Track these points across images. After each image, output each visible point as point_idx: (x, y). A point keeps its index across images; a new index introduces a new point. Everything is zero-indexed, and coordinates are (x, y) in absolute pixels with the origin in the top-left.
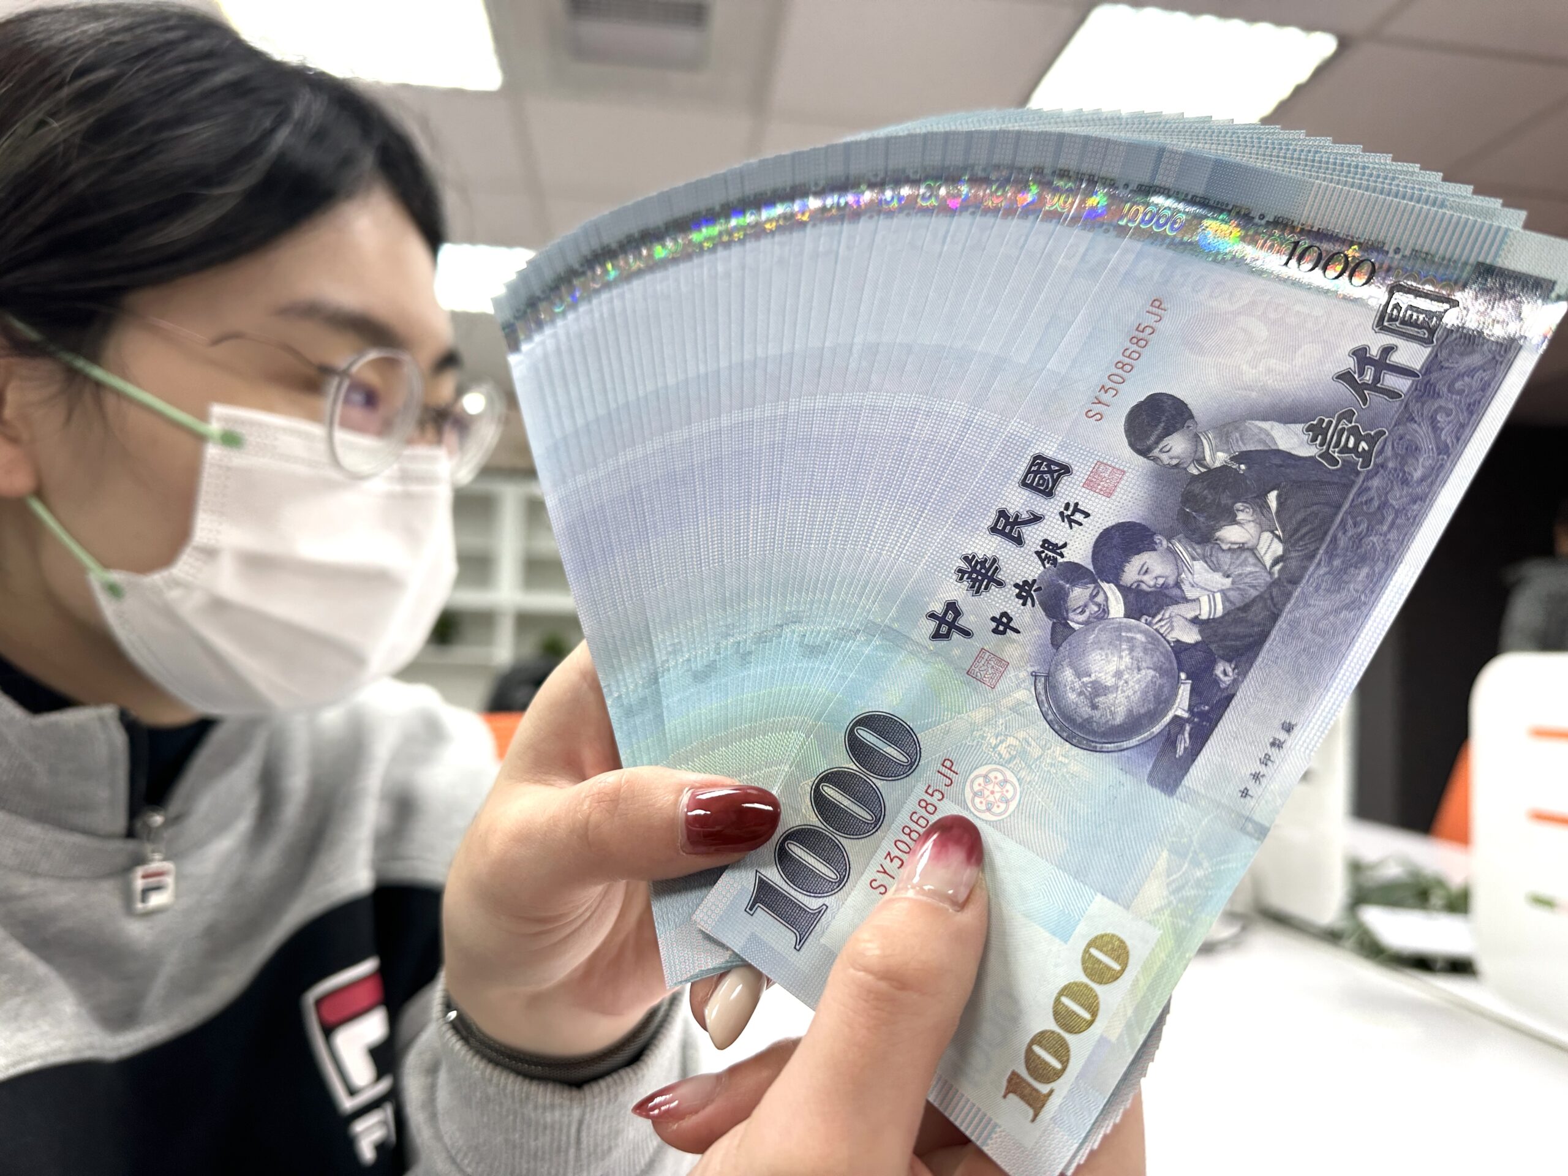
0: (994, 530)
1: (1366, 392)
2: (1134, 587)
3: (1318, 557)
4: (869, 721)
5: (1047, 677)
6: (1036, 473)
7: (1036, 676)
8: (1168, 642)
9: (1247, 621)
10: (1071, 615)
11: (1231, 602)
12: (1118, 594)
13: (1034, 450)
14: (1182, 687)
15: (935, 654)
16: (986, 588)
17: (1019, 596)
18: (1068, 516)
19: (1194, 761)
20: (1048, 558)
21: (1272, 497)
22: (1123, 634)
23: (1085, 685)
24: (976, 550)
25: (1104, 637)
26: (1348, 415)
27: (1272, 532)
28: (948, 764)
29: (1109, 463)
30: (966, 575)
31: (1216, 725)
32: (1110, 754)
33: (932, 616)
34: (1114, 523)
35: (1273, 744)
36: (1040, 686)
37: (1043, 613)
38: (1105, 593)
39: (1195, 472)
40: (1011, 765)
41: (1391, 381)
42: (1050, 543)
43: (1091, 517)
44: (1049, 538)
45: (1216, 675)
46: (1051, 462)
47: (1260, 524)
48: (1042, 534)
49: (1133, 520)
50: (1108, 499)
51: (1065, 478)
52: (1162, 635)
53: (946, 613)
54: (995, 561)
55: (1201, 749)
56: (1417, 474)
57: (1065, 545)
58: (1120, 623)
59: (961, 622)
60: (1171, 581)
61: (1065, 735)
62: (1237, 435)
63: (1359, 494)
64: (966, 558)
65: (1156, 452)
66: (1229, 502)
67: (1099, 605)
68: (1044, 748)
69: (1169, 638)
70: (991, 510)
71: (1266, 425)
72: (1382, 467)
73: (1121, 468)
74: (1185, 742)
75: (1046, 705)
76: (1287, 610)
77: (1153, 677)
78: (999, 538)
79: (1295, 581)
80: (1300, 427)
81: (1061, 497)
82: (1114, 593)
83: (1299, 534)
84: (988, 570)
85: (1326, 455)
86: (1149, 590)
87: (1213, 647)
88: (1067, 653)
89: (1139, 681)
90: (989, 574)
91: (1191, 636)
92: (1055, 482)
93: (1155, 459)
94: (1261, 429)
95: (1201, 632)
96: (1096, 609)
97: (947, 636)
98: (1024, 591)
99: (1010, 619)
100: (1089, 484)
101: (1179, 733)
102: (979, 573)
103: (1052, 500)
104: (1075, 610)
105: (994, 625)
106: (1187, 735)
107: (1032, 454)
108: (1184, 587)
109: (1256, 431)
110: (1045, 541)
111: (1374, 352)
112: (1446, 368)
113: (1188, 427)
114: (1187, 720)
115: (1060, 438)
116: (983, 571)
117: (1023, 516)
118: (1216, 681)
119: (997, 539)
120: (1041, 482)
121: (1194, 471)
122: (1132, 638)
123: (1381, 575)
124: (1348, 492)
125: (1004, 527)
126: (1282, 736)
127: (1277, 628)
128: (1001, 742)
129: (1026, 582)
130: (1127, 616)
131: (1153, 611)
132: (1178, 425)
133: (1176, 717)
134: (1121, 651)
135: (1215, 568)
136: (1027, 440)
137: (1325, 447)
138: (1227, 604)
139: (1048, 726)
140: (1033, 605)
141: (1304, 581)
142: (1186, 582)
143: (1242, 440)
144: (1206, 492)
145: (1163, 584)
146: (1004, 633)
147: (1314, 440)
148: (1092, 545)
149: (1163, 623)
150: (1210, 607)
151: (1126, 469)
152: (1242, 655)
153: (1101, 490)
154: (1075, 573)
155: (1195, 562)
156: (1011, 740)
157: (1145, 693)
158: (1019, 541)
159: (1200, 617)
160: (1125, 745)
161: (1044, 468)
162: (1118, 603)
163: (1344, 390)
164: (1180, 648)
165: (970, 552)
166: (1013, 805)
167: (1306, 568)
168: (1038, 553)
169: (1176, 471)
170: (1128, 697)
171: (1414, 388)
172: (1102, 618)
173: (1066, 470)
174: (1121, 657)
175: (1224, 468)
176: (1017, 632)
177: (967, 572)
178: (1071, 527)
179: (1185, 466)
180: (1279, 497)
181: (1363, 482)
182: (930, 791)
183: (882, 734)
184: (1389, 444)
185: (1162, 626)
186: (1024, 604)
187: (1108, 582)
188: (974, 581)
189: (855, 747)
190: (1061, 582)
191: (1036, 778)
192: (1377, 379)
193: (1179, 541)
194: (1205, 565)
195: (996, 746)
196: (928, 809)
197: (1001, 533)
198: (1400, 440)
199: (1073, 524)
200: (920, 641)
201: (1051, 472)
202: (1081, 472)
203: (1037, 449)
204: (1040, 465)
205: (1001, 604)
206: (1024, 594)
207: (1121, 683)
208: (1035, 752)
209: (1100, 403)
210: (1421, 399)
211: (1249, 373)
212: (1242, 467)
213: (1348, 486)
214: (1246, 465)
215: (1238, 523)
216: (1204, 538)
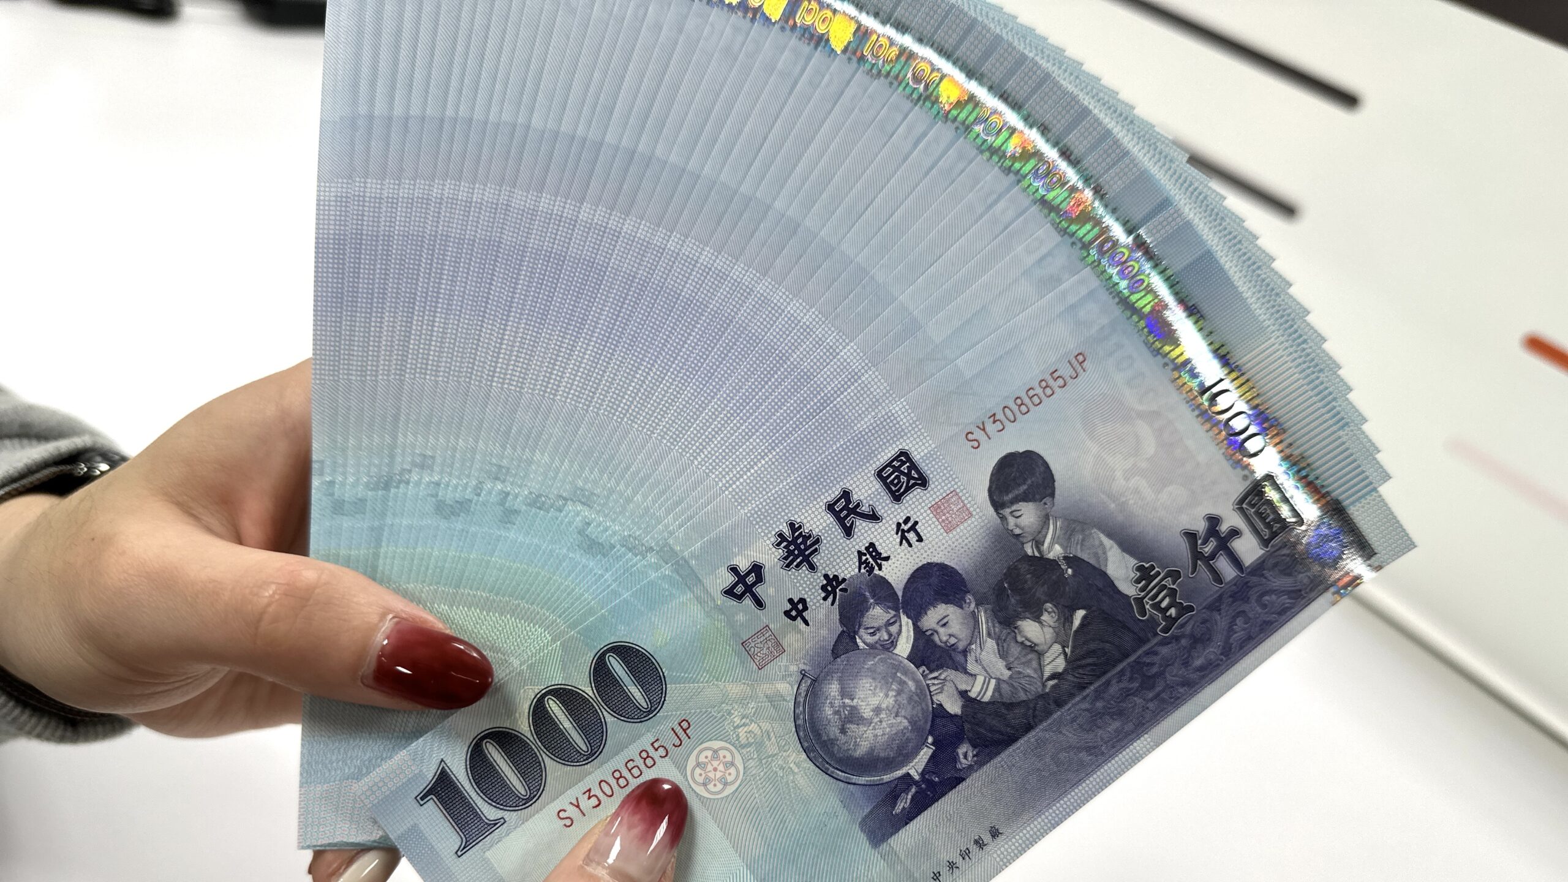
0: (830, 507)
1: (1199, 562)
2: (928, 633)
3: (1087, 691)
4: (627, 653)
5: (814, 681)
6: (896, 469)
7: (804, 675)
8: (933, 703)
9: (1005, 719)
10: (862, 632)
11: (1001, 695)
12: (912, 633)
13: (904, 444)
14: (925, 749)
15: (719, 609)
16: (798, 566)
17: (824, 588)
18: (903, 532)
19: (907, 824)
20: (866, 562)
21: (1080, 614)
22: (899, 674)
23: (844, 706)
24: (805, 521)
25: (881, 668)
26: (1175, 575)
27: (1063, 647)
28: (685, 725)
29: (963, 498)
30: (785, 543)
31: (937, 800)
32: (838, 782)
33: (734, 570)
34: (939, 561)
35: (976, 842)
36: (804, 687)
37: (838, 617)
38: (901, 626)
39: (1029, 552)
40: (744, 751)
41: (1223, 564)
42: (875, 550)
43: (923, 544)
44: (877, 544)
45: (957, 754)
46: (913, 466)
47: (1057, 634)
48: (872, 536)
49: (957, 568)
50: (945, 534)
51: (919, 490)
52: (930, 692)
53: (748, 574)
54: (817, 541)
55: (916, 816)
56: (1198, 663)
57: (887, 559)
58: (901, 662)
59: (759, 590)
60: (961, 646)
61: (806, 745)
62: (1081, 537)
63: (1147, 653)
64: (791, 525)
65: (1007, 511)
66: (1043, 598)
67: (890, 635)
68: (781, 748)
69: (934, 698)
70: (838, 486)
71: (1108, 542)
72: (1176, 640)
73: (971, 509)
74: (906, 803)
75: (801, 708)
76: (1041, 727)
77: (905, 728)
78: (832, 519)
79: (1059, 704)
80: (1132, 562)
81: (906, 508)
82: (908, 631)
83: (1084, 662)
84: (806, 549)
86: (940, 644)
87: (967, 726)
88: (842, 667)
89: (891, 726)
90: (807, 553)
91: (953, 707)
92: (908, 489)
93: (1003, 518)
94: (1101, 544)
95: (963, 707)
96: (886, 637)
97: (740, 597)
98: (831, 585)
99: (805, 608)
100: (936, 509)
101: (904, 791)
102: (797, 547)
103: (897, 506)
104: (868, 628)
105: (789, 607)
106: (910, 797)
107: (900, 447)
108: (969, 658)
109: (1097, 543)
110: (872, 545)
111: (1224, 528)
112: (1265, 578)
113: (1045, 504)
114: (916, 783)
115: (933, 446)
116: (802, 547)
117: (863, 508)
118: (955, 759)
119: (830, 519)
120: (896, 481)
121: (1029, 550)
122: (904, 682)
123: (1127, 734)
124: (1139, 647)
125: (841, 510)
126: (987, 838)
127: (1026, 738)
128: (744, 725)
129: (836, 577)
130: (910, 658)
131: (933, 666)
132: (1037, 497)
133: (908, 774)
134: (890, 689)
135: (1003, 654)
136: (903, 430)
137: (1143, 594)
138: (997, 694)
139: (794, 729)
140: (833, 604)
141: (1067, 707)
142: (973, 654)
143: (1082, 545)
144: (1029, 576)
145: (953, 645)
146: (794, 619)
147: (1138, 581)
148: (911, 572)
149: (936, 682)
150: (982, 689)
151: (974, 513)
152: (986, 746)
153: (943, 521)
154: (882, 590)
155: (989, 640)
156: (753, 727)
157: (892, 739)
158: (848, 531)
159: (969, 694)
160: (854, 779)
161: (904, 469)
162: (907, 642)
163: (1183, 546)
164: (939, 712)
165: (799, 520)
166: (730, 790)
167: (1072, 695)
168: (860, 554)
169: (1014, 540)
170: (876, 736)
171: (1235, 582)
172: (888, 649)
173: (923, 482)
174: (887, 695)
175: (1054, 563)
176: (806, 623)
177: (786, 540)
178: (901, 543)
179: (1025, 540)
180: (1085, 618)
181: (1156, 644)
182: (656, 745)
183: (633, 671)
184: (1192, 622)
185: (934, 684)
186: (825, 599)
187: (908, 617)
188: (790, 553)
189: (600, 672)
190: (867, 594)
191: (762, 774)
192: (1213, 556)
193: (985, 612)
194: (996, 647)
195: (738, 727)
196: (647, 761)
197: (836, 515)
198: (1202, 623)
199: (904, 542)
200: (711, 590)
201: (909, 476)
202: (935, 493)
203: (907, 445)
204: (903, 463)
205: (804, 589)
206: (830, 589)
207: (876, 720)
208: (771, 747)
209: (984, 430)
210: (1234, 596)
211: (1120, 483)
212: (1070, 571)
213: (1142, 641)
214: (1074, 571)
215: (1040, 623)
216: (1007, 621)
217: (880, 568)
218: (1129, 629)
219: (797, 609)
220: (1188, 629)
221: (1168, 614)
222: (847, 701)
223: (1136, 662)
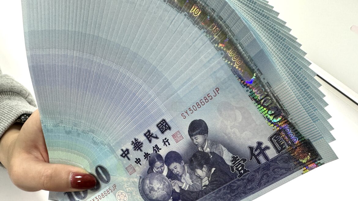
1: (253, 157)
2: (172, 170)
3: (215, 191)
4: (101, 167)
5: (143, 179)
6: (162, 124)
7: (141, 177)
8: (172, 188)
9: (191, 195)
10: (155, 168)
12: (167, 170)
15: (120, 160)
16: (137, 150)
17: (144, 156)
18: (165, 142)
20: (155, 150)
21: (213, 169)
22: (164, 180)
23: (150, 186)
24: (139, 138)
25: (159, 178)
26: (244, 160)
27: (208, 178)
28: (115, 186)
29: (181, 133)
30: (134, 144)
33: (122, 150)
34: (174, 151)
36: (141, 181)
37: (148, 164)
38: (164, 168)
39: (200, 150)
40: (128, 194)
41: (261, 158)
42: (157, 146)
43: (170, 146)
44: (158, 145)
46: (167, 124)
47: (207, 174)
48: (156, 143)
49: (179, 153)
50: (176, 143)
51: (168, 131)
52: (172, 186)
53: (125, 151)
54: (142, 144)
56: (249, 187)
57: (161, 149)
59: (128, 155)
60: (180, 174)
61: (142, 194)
62: (215, 146)
63: (233, 183)
64: (135, 139)
65: (193, 138)
67: (162, 170)
68: (136, 194)
70: (147, 129)
71: (224, 148)
72: (243, 180)
73: (183, 136)
75: (140, 185)
76: (200, 199)
77: (165, 194)
79: (206, 194)
80: (231, 155)
81: (165, 135)
82: (166, 170)
83: (214, 183)
84: (140, 145)
85: (232, 167)
86: (174, 173)
87: (181, 196)
88: (150, 177)
89: (162, 193)
90: (139, 147)
91: (178, 190)
92: (166, 130)
93: (192, 140)
96: (160, 170)
97: (124, 157)
98: (146, 155)
99: (140, 161)
100: (173, 136)
103: (163, 135)
104: (156, 167)
105: (136, 160)
107: (163, 118)
108: (182, 178)
109: (221, 148)
110: (156, 145)
111: (263, 146)
113: (205, 136)
115: (172, 118)
116: (138, 145)
117: (154, 135)
119: (145, 138)
120: (162, 128)
122: (165, 182)
124: (231, 181)
125: (148, 135)
128: (128, 188)
129: (147, 153)
130: (166, 176)
131: (173, 179)
132: (203, 133)
134: (161, 184)
135: (191, 178)
136: (163, 113)
137: (233, 165)
138: (189, 189)
139: (139, 190)
141: (208, 195)
143: (216, 149)
144: (200, 157)
145: (178, 174)
146: (137, 163)
147: (232, 161)
148: (167, 153)
149: (173, 183)
150: (185, 187)
151: (184, 138)
153: (176, 139)
154: (159, 157)
155: (188, 174)
156: (130, 188)
157: (162, 196)
158: (150, 141)
159: (182, 187)
161: (164, 124)
162: (166, 172)
163: (248, 151)
164: (174, 191)
165: (137, 138)
167: (210, 192)
168: (153, 147)
169: (196, 146)
170: (158, 195)
171: (265, 164)
172: (161, 173)
173: (170, 128)
174: (161, 185)
175: (207, 153)
176: (141, 165)
178: (164, 145)
179: (199, 146)
180: (215, 170)
181: (236, 181)
182: (110, 189)
183: (103, 172)
184: (248, 175)
186: (145, 159)
187: (166, 165)
188: (135, 146)
189: (97, 171)
190: (156, 158)
192: (258, 155)
193: (187, 166)
194: (189, 176)
195: (126, 188)
196: (108, 193)
197: (147, 137)
198: (252, 176)
199: (165, 145)
200: (118, 154)
201: (166, 127)
202: (173, 131)
203: (165, 117)
204: (164, 123)
205: (139, 156)
206: (146, 156)
207: (158, 191)
208: (134, 194)
209: (187, 113)
210: (264, 169)
211: (229, 130)
212: (211, 156)
213: (232, 179)
214: (212, 156)
215: (202, 170)
216: (193, 169)
217: (159, 152)
218: (228, 175)
219: (138, 161)
220: (247, 177)
221: (241, 172)
222: (151, 185)
223: (230, 185)
